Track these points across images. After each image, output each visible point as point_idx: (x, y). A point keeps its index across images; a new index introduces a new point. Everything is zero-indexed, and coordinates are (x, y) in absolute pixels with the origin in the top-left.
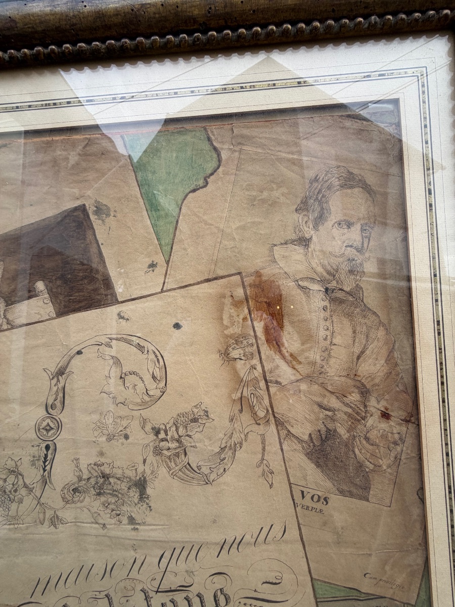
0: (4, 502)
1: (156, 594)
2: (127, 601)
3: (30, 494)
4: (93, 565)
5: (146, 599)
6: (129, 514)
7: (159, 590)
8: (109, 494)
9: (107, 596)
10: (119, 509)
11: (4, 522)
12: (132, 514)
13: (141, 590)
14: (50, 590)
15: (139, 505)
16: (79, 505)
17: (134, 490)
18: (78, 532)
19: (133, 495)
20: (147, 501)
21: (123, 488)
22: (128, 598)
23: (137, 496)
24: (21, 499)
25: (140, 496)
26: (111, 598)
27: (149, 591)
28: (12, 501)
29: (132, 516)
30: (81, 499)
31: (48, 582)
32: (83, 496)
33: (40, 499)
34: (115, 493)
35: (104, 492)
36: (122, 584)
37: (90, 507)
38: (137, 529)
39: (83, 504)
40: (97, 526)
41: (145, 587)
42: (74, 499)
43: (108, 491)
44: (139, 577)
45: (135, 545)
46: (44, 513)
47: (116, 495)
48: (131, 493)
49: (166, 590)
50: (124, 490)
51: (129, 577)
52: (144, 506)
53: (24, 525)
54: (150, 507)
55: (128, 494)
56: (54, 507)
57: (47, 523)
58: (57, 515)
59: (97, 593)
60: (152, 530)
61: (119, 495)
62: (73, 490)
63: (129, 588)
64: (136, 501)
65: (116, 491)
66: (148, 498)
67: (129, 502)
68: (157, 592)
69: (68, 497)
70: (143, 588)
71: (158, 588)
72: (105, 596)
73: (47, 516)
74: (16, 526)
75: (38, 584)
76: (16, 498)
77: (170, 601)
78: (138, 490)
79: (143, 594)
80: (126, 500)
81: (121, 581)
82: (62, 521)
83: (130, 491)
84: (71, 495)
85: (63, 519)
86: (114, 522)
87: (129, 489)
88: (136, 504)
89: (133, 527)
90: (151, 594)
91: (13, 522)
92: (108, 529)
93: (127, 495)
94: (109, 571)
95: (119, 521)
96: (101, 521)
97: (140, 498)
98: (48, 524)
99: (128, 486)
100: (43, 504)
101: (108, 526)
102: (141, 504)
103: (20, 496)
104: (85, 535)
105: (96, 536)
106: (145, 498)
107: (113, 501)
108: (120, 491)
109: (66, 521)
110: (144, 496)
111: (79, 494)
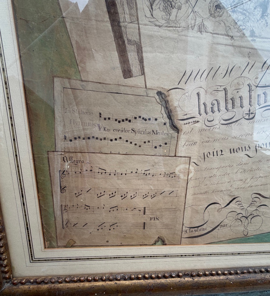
0: (167, 8)
1: (256, 88)
2: (238, 92)
3: (187, 2)
4: (220, 66)
5: (249, 91)
6: (251, 28)
7: (259, 85)
8: (241, 12)
9: (225, 89)
10: (245, 25)
11: (166, 25)
12: (254, 28)
13: (248, 85)
14: (191, 81)
15: (260, 22)
16: (218, 19)
17: (259, 10)
18: (213, 42)
19: (256, 14)
20: (266, 18)
21: (251, 7)
22: (238, 90)
23: (259, 14)
24: (180, 6)
25: (262, 14)
26: (227, 91)
27: (253, 86)
28: (173, 7)
29: (253, 30)
30: (220, 14)
31: (191, 75)
32: (223, 11)
33: (194, 7)
34: (244, 12)
35: (237, 10)
36: (236, 81)
37: (225, 21)
38: (255, 40)
39: (221, 18)
40: (227, 37)
41: (251, 83)
42: (215, 14)
43: (240, 10)
44: (248, 75)
45: (250, 53)
46: (195, 20)
47: (245, 14)
48: (256, 12)
49: (263, 85)
50: (251, 9)
51: (242, 76)
52: (263, 22)
53: (180, 28)
54: (267, 23)
55: (254, 12)
56: (203, 16)
57: (196, 28)
58: (203, 23)
59: (219, 87)
60: (264, 42)
61: (247, 14)
62: (216, 6)
63: (241, 83)
64: (258, 19)
65: (245, 11)
66: (267, 16)
67: (253, 19)
68: (257, 86)
69: (212, 10)
70: (250, 84)
71: (258, 84)
72: (223, 90)
73: (197, 23)
74: (175, 28)
75: (184, 75)
76: (176, 5)
77: (263, 93)
78: (261, 9)
79: (248, 87)
80: (251, 17)
81: (236, 79)
82: (206, 29)
83: (255, 10)
84: (214, 10)
85: (207, 27)
86: (239, 35)
87: (255, 9)
88: (258, 21)
89: (252, 39)
90: (253, 88)
91: (172, 25)
92: (235, 40)
93: (252, 13)
94: (229, 72)
95: (243, 34)
96: (231, 34)
97: (261, 16)
98: (197, 30)
99: (254, 6)
100: (195, 12)
101: (235, 38)
102: (262, 20)
103: (179, 3)
104: (218, 44)
105: (226, 45)
106: (265, 15)
107: (242, 18)
108: (248, 11)
109: (208, 30)
110: (265, 14)
111: (220, 10)
